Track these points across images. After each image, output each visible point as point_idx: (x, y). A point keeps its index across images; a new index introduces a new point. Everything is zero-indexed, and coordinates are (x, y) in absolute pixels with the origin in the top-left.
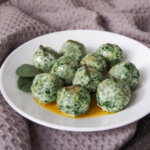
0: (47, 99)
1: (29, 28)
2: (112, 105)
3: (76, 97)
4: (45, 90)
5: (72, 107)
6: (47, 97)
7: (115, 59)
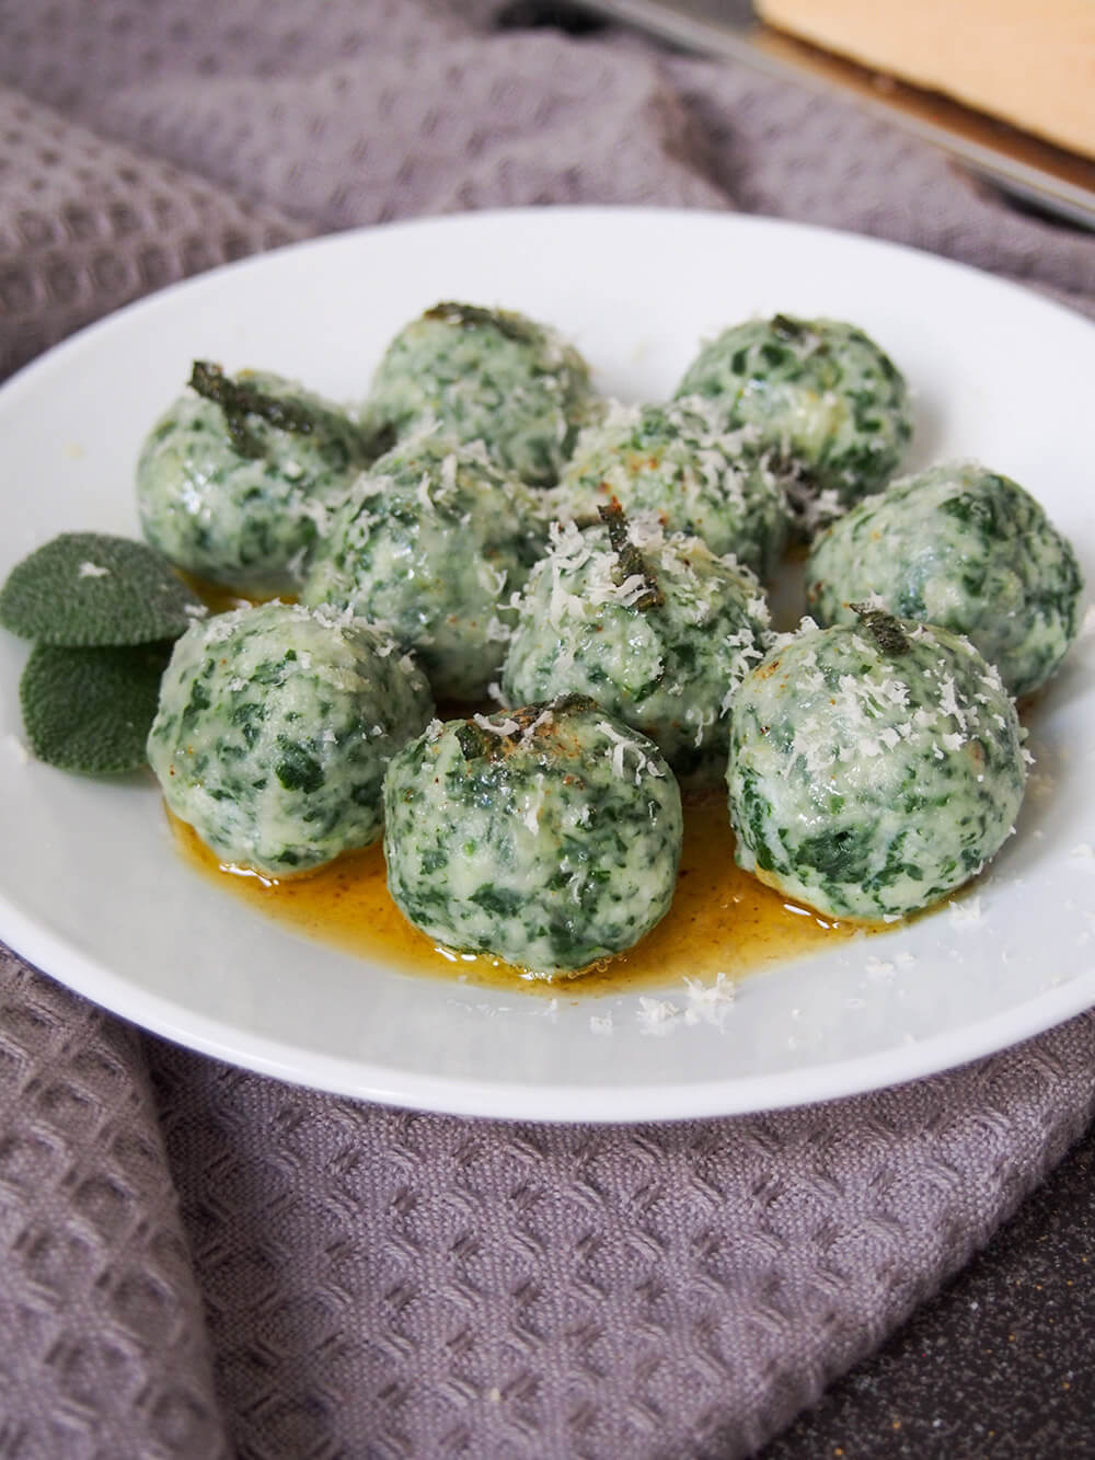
0: (297, 834)
1: (76, 216)
2: (878, 862)
3: (558, 804)
4: (278, 758)
5: (531, 900)
6: (297, 820)
7: (852, 452)
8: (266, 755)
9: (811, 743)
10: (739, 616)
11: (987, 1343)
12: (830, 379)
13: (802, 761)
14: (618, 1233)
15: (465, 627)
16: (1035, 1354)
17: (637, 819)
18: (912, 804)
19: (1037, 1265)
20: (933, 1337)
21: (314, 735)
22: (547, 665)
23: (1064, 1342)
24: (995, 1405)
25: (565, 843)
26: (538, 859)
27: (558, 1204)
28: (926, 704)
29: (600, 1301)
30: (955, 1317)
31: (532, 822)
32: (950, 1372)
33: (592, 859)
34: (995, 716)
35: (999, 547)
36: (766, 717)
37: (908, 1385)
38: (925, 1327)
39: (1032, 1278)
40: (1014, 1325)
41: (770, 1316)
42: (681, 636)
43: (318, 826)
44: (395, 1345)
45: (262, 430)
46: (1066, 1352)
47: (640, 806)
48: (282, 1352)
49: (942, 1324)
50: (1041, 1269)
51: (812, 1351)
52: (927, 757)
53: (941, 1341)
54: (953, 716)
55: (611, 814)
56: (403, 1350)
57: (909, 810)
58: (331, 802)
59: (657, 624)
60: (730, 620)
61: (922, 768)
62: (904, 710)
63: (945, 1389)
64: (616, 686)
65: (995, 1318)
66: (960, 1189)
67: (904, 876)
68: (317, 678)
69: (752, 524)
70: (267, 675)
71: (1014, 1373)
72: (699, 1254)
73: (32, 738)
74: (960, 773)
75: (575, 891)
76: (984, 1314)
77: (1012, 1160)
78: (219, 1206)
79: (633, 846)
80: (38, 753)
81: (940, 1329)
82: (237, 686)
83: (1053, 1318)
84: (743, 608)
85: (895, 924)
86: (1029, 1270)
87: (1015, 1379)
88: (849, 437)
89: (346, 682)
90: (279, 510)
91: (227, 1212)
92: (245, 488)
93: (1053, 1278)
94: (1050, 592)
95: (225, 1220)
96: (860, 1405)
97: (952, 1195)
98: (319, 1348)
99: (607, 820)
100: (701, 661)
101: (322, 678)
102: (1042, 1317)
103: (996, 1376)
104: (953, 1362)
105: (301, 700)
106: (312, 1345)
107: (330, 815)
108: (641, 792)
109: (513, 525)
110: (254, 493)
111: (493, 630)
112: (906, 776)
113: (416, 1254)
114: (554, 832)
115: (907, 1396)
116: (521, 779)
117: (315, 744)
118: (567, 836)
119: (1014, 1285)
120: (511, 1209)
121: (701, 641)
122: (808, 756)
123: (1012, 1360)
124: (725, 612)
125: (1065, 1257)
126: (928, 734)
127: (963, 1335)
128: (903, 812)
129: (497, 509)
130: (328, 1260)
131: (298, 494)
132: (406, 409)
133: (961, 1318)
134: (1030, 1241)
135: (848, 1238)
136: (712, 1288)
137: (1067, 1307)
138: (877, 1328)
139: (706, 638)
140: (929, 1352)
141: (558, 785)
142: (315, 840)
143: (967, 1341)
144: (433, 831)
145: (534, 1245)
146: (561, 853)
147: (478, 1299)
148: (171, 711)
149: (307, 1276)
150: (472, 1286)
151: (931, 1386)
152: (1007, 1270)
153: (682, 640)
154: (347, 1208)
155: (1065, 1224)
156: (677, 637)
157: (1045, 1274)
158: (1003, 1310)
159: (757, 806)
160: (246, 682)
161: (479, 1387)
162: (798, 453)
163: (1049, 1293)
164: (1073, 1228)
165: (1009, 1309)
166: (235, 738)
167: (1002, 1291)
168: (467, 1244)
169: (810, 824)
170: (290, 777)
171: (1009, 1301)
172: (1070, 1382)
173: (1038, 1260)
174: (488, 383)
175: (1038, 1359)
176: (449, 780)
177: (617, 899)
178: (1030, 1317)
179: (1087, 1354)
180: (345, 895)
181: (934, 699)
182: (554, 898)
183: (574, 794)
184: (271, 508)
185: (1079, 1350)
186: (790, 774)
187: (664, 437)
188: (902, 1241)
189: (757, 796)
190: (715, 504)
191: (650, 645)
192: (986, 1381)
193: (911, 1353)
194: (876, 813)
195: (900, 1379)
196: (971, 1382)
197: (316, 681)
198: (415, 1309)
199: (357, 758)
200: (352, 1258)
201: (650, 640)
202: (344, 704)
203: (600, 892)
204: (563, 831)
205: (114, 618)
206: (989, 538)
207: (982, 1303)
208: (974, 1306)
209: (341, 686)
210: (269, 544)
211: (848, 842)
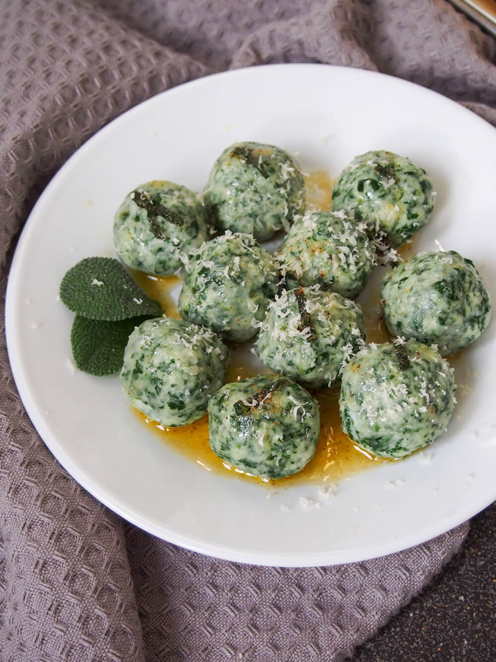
0: (176, 420)
2: (392, 446)
3: (271, 432)
4: (168, 399)
5: (261, 463)
6: (176, 417)
7: (405, 227)
8: (163, 397)
9: (369, 405)
10: (347, 335)
11: (414, 631)
12: (399, 195)
13: (365, 412)
14: (287, 586)
15: (242, 322)
16: (430, 636)
17: (301, 435)
18: (407, 431)
19: (436, 597)
20: (395, 627)
21: (182, 392)
22: (272, 355)
23: (441, 631)
24: (413, 657)
25: (273, 446)
26: (263, 452)
27: (267, 572)
28: (414, 392)
29: (279, 616)
30: (404, 619)
31: (261, 442)
32: (399, 642)
33: (284, 451)
34: (442, 391)
35: (454, 304)
36: (354, 390)
37: (384, 646)
38: (393, 623)
39: (434, 603)
40: (425, 623)
41: (336, 629)
42: (324, 349)
43: (183, 418)
44: (208, 631)
45: (163, 222)
46: (441, 635)
47: (303, 431)
48: (169, 631)
49: (399, 622)
50: (437, 600)
51: (350, 642)
52: (412, 415)
53: (398, 629)
54: (425, 397)
55: (292, 436)
56: (210, 633)
57: (404, 433)
58: (189, 411)
59: (314, 347)
60: (344, 338)
61: (410, 419)
62: (405, 396)
63: (397, 649)
64: (298, 368)
65: (418, 620)
66: (409, 579)
67: (402, 450)
68: (183, 371)
69: (359, 275)
70: (163, 367)
71: (421, 644)
72: (315, 596)
73: (76, 361)
74: (425, 420)
75: (277, 462)
76: (415, 619)
77: (429, 568)
78: (148, 569)
79: (299, 445)
80: (79, 367)
81: (398, 624)
82: (153, 371)
83: (438, 621)
84: (350, 332)
85: (398, 460)
86: (433, 600)
87: (422, 646)
88: (404, 221)
89: (193, 372)
90: (171, 256)
91: (151, 572)
92: (157, 248)
93: (441, 604)
94: (475, 317)
95: (150, 575)
96: (367, 655)
97: (406, 581)
98: (182, 631)
99: (290, 438)
100: (331, 357)
101: (184, 371)
102: (435, 620)
103: (415, 645)
104: (401, 638)
105: (177, 379)
106: (180, 631)
107: (188, 415)
108: (303, 425)
109: (262, 280)
110: (160, 250)
111: (253, 323)
112: (404, 421)
113: (216, 593)
114: (270, 442)
115: (383, 651)
116: (258, 423)
117: (182, 395)
118: (275, 444)
119: (426, 606)
120: (250, 575)
121: (332, 350)
122: (368, 410)
123: (422, 638)
124: (342, 335)
125: (447, 595)
126: (413, 406)
127: (406, 627)
128: (402, 433)
129: (256, 274)
130: (186, 594)
131: (178, 251)
132: (223, 199)
133: (406, 620)
134: (435, 587)
135: (368, 593)
136: (318, 613)
137: (445, 616)
138: (374, 631)
139: (334, 349)
140: (393, 634)
141: (272, 425)
142: (183, 422)
143: (407, 630)
144: (225, 437)
145: (258, 591)
146: (272, 449)
147: (237, 613)
148: (128, 368)
149: (178, 600)
150: (235, 606)
151: (392, 648)
152: (425, 600)
153: (324, 351)
154: (193, 572)
155: (449, 581)
156: (322, 350)
157: (438, 602)
158: (422, 616)
159: (349, 420)
160: (156, 369)
161: (235, 649)
162: (383, 227)
163: (439, 610)
164: (451, 582)
165: (424, 616)
166: (152, 389)
167: (422, 609)
168: (234, 589)
169: (367, 433)
170: (172, 406)
171: (424, 613)
172: (441, 648)
173: (437, 596)
174: (256, 191)
175: (431, 638)
176: (232, 419)
177: (293, 463)
178: (431, 620)
179: (449, 636)
180: (195, 432)
181: (417, 389)
182: (269, 463)
183: (278, 429)
184: (167, 255)
185: (446, 634)
186: (361, 415)
187: (325, 237)
188: (386, 599)
189: (349, 416)
190: (344, 270)
191: (311, 355)
192: (412, 647)
193: (387, 634)
194: (392, 433)
195: (382, 644)
196: (406, 647)
197: (182, 372)
198: (215, 615)
199: (198, 398)
200: (194, 593)
201: (311, 353)
202: (193, 379)
203: (286, 461)
204: (273, 442)
205: (106, 308)
206: (451, 301)
207: (414, 614)
208: (411, 615)
209: (192, 374)
210: (166, 267)
211: (380, 441)
